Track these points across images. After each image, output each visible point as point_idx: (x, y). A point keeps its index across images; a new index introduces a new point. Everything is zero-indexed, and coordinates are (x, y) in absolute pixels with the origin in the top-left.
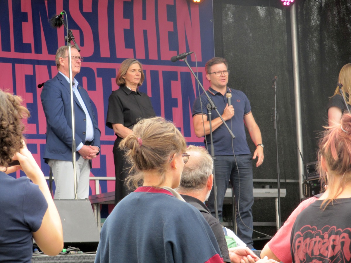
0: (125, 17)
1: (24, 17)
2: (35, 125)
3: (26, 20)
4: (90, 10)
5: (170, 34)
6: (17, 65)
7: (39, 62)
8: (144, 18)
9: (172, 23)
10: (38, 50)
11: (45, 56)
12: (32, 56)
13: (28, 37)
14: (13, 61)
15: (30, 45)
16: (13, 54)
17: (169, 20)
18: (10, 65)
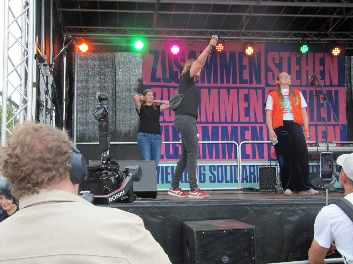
0: (297, 64)
1: (245, 67)
2: (249, 117)
3: (246, 69)
4: (278, 62)
5: (321, 72)
6: (240, 90)
7: (251, 88)
8: (307, 64)
9: (322, 67)
10: (251, 82)
11: (254, 85)
12: (248, 85)
13: (246, 76)
14: (238, 88)
15: (247, 80)
16: (238, 85)
17: (321, 65)
18: (236, 90)
